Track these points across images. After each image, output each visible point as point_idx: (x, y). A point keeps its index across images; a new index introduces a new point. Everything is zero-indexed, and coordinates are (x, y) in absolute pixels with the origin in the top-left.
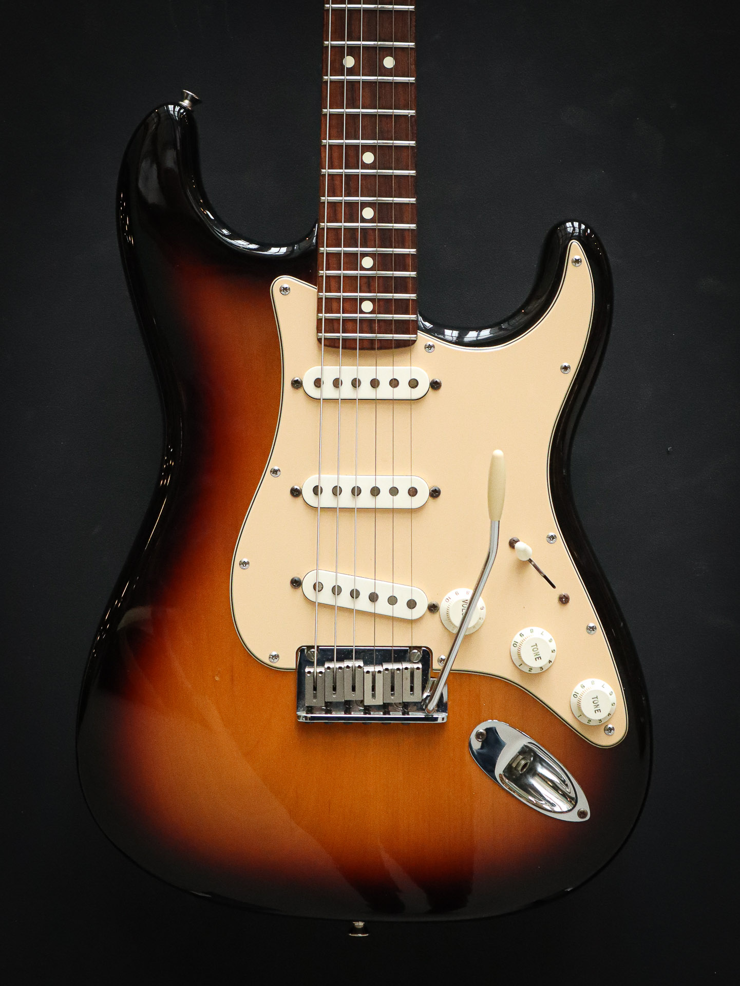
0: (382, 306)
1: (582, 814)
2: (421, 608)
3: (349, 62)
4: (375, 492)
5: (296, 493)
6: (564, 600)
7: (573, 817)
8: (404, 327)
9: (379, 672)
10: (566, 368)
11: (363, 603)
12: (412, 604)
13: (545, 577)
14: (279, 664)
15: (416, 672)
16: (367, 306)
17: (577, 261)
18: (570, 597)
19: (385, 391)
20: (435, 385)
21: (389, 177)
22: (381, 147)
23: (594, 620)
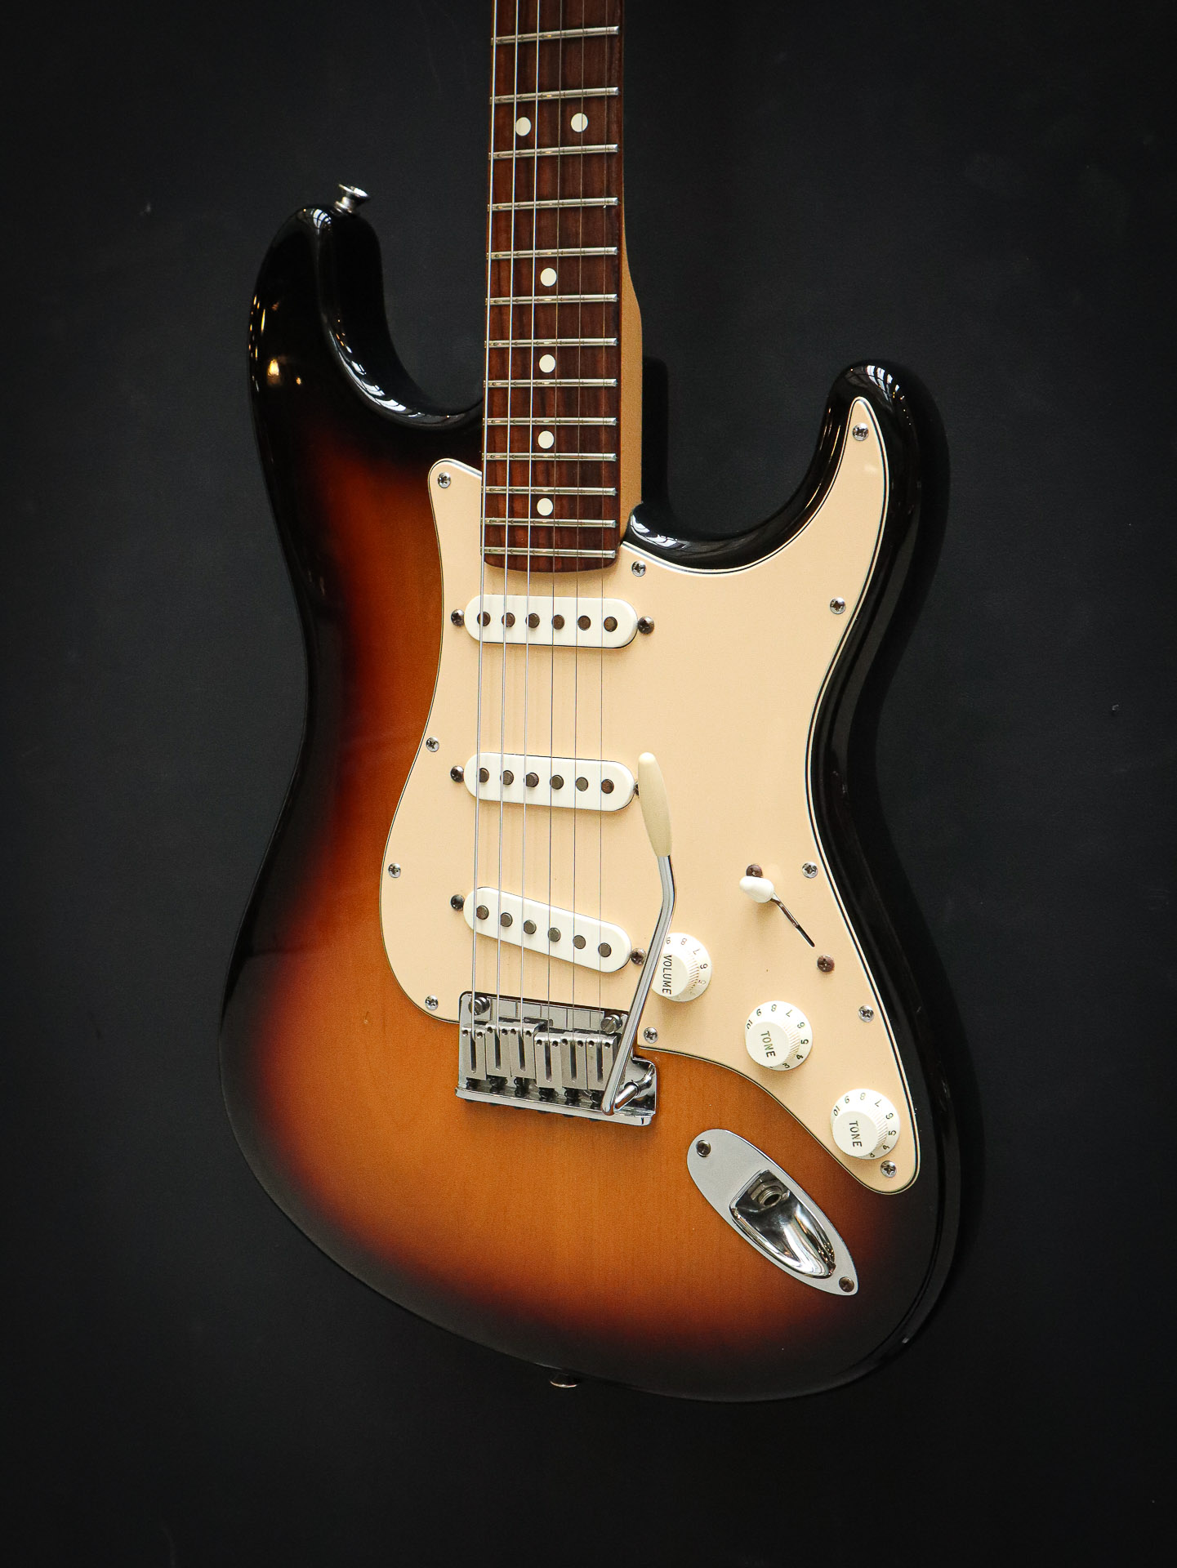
0: (564, 506)
1: (845, 1284)
2: (619, 958)
3: (523, 127)
4: (557, 783)
5: (457, 776)
6: (825, 966)
7: (832, 1287)
8: (593, 538)
9: (555, 1043)
10: (837, 606)
11: (540, 942)
12: (605, 950)
13: (799, 927)
14: (438, 1012)
15: (605, 1048)
16: (545, 507)
17: (861, 432)
18: (835, 962)
19: (570, 634)
20: (645, 627)
21: (573, 306)
22: (563, 260)
23: (871, 999)
